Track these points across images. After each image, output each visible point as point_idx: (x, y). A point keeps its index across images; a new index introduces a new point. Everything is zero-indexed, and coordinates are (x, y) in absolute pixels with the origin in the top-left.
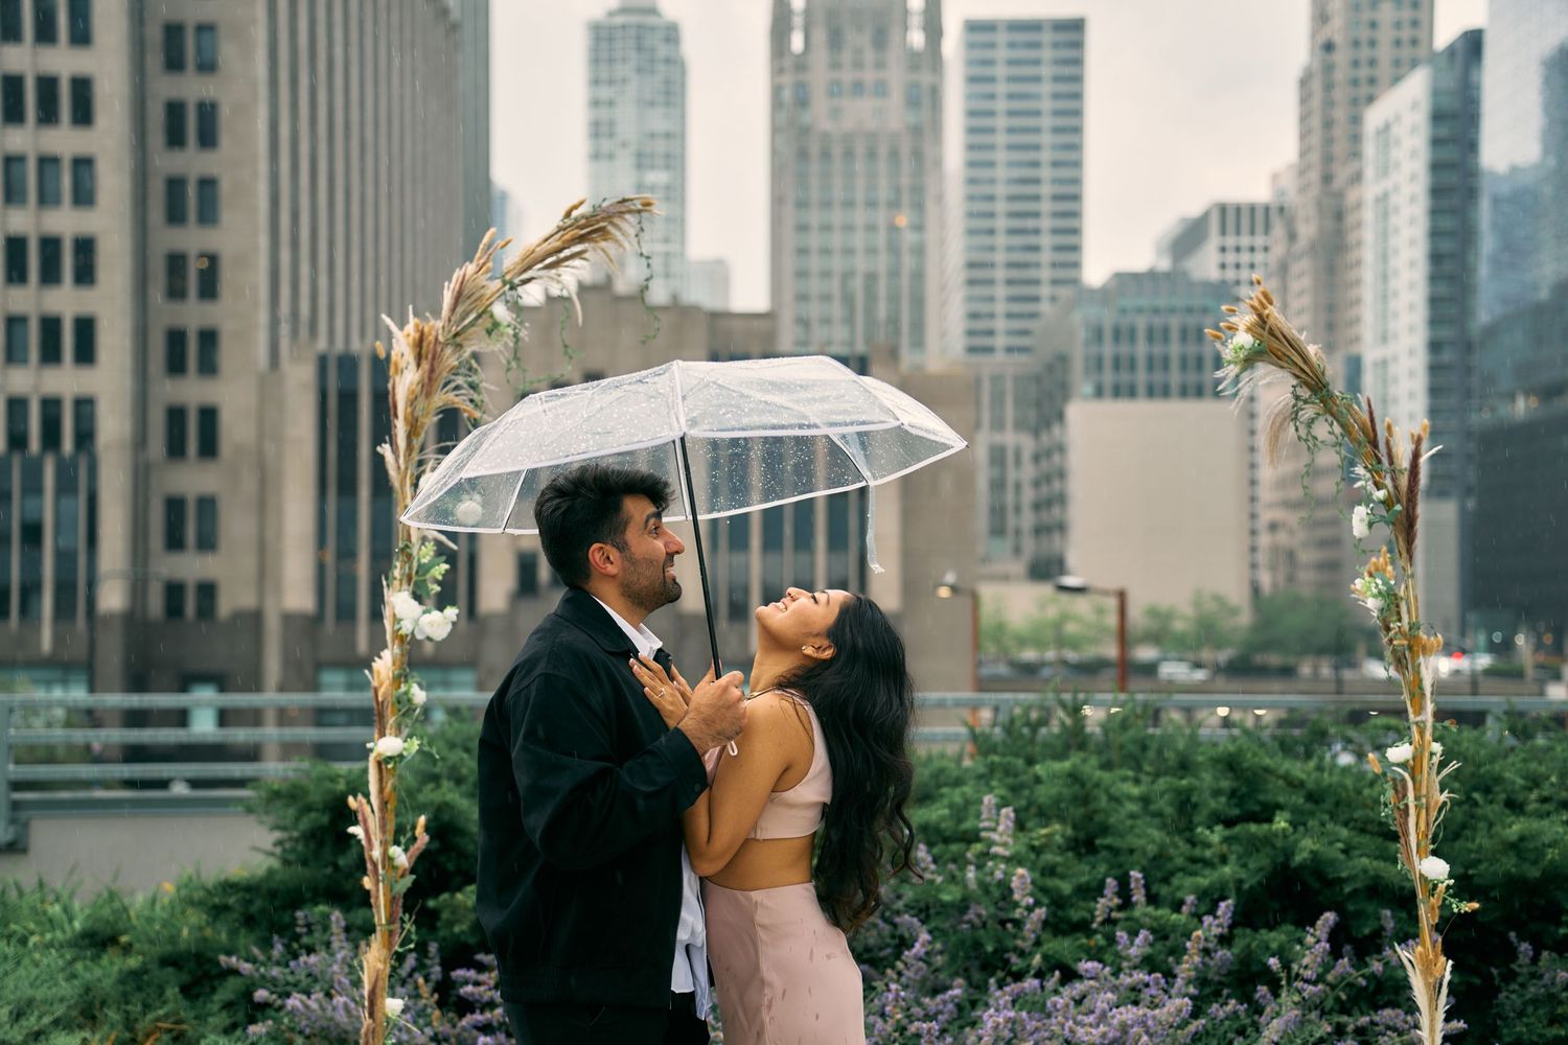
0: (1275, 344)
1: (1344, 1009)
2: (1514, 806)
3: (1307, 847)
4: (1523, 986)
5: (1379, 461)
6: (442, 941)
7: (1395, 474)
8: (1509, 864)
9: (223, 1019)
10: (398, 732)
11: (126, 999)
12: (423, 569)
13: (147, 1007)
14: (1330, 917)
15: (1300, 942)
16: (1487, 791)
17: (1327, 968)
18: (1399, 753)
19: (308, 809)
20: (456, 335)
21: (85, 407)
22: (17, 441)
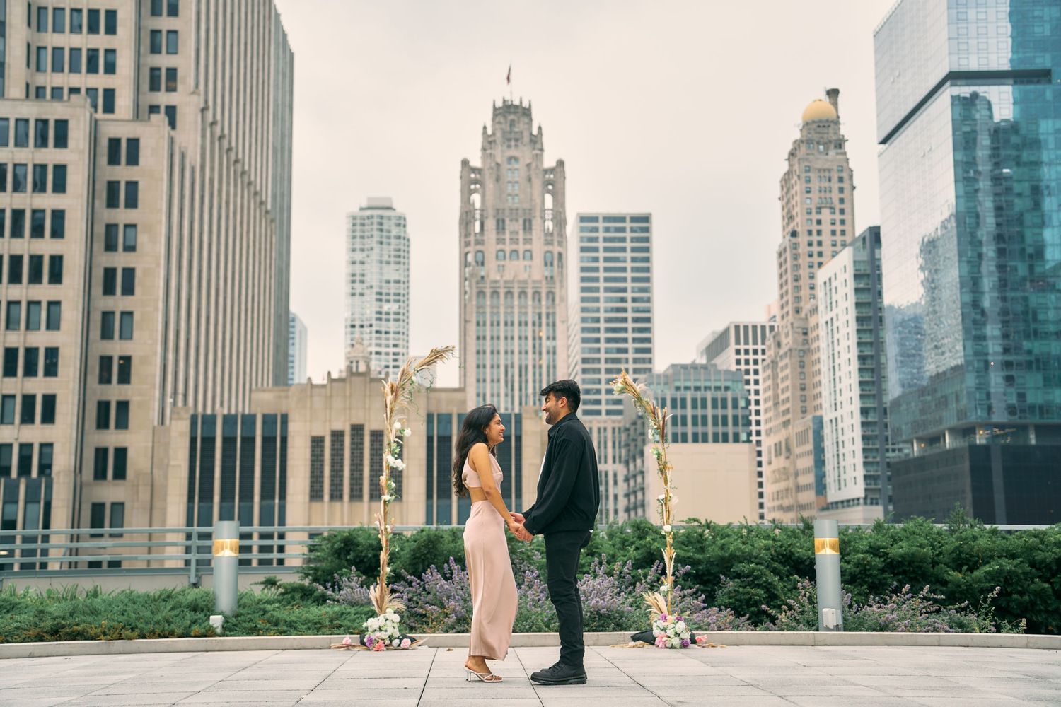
0: (627, 387)
7: (659, 422)
22: (4, 471)
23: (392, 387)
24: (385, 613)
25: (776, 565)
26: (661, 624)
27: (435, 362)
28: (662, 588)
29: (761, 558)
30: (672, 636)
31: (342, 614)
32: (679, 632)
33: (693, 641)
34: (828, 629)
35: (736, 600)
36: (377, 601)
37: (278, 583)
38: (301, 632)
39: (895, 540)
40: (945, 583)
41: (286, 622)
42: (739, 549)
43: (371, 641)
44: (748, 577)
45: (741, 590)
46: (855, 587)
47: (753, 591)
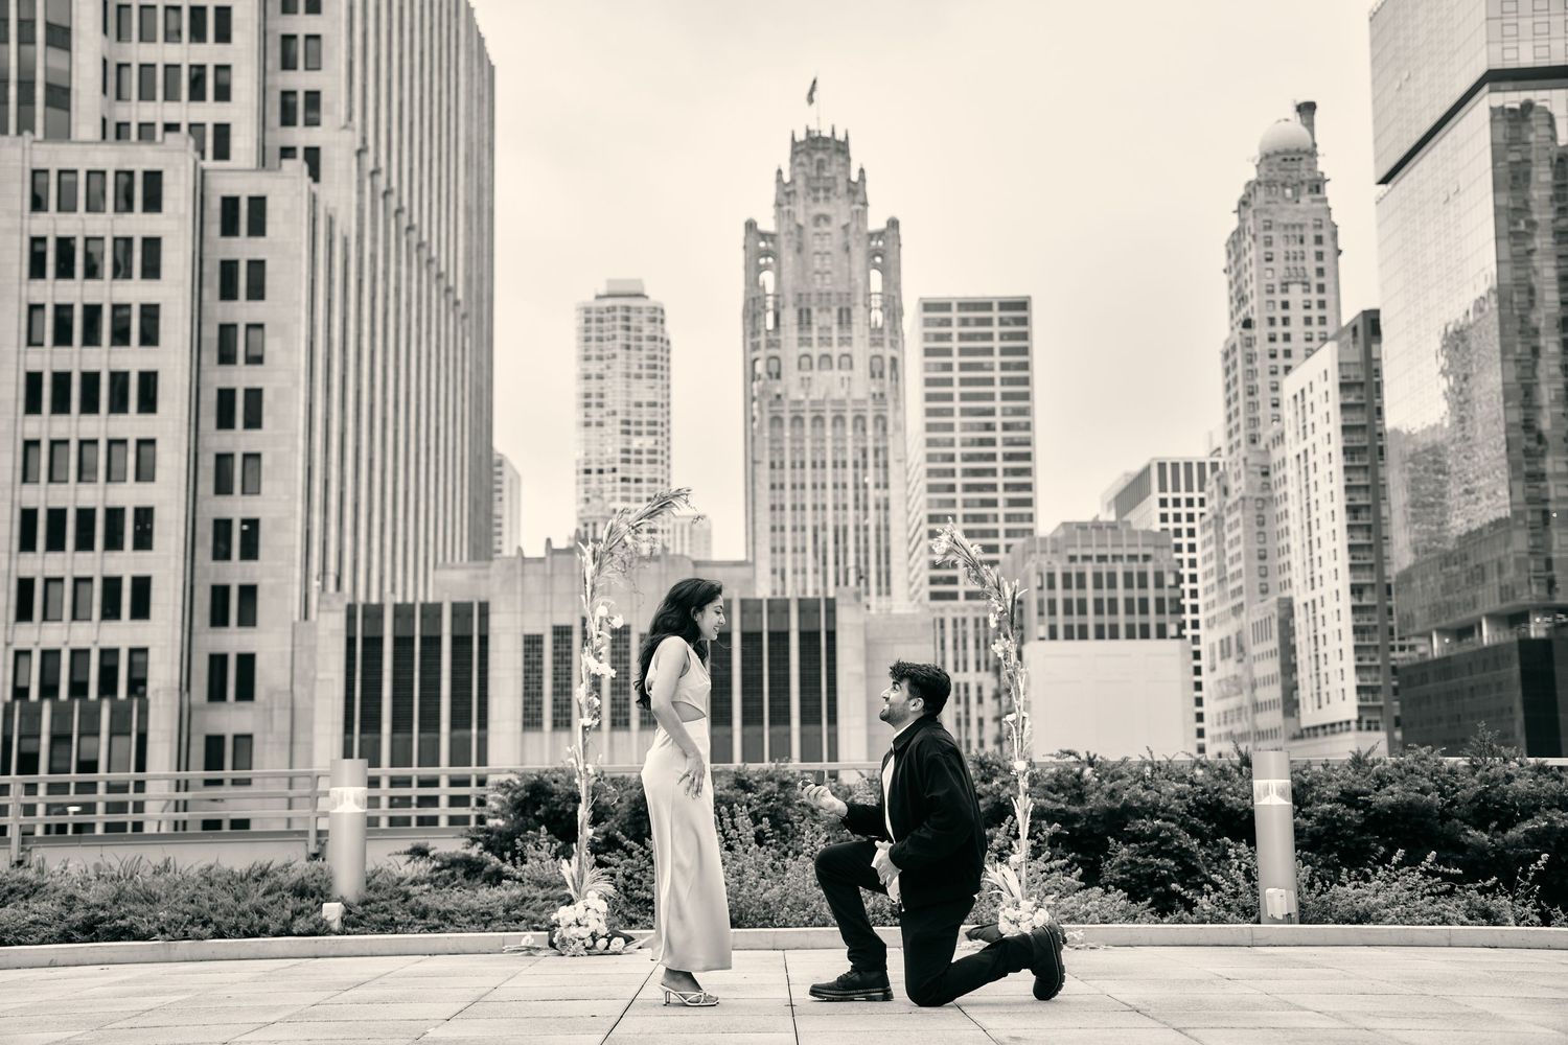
0: (956, 548)
4: (1112, 861)
7: (1005, 600)
9: (488, 882)
10: (590, 715)
12: (598, 648)
21: (139, 654)
22: (78, 688)
24: (586, 898)
26: (1011, 913)
28: (1014, 858)
29: (1172, 811)
34: (1275, 921)
35: (1132, 876)
39: (1382, 782)
40: (1462, 848)
44: (1150, 840)
46: (1319, 855)
47: (1158, 861)
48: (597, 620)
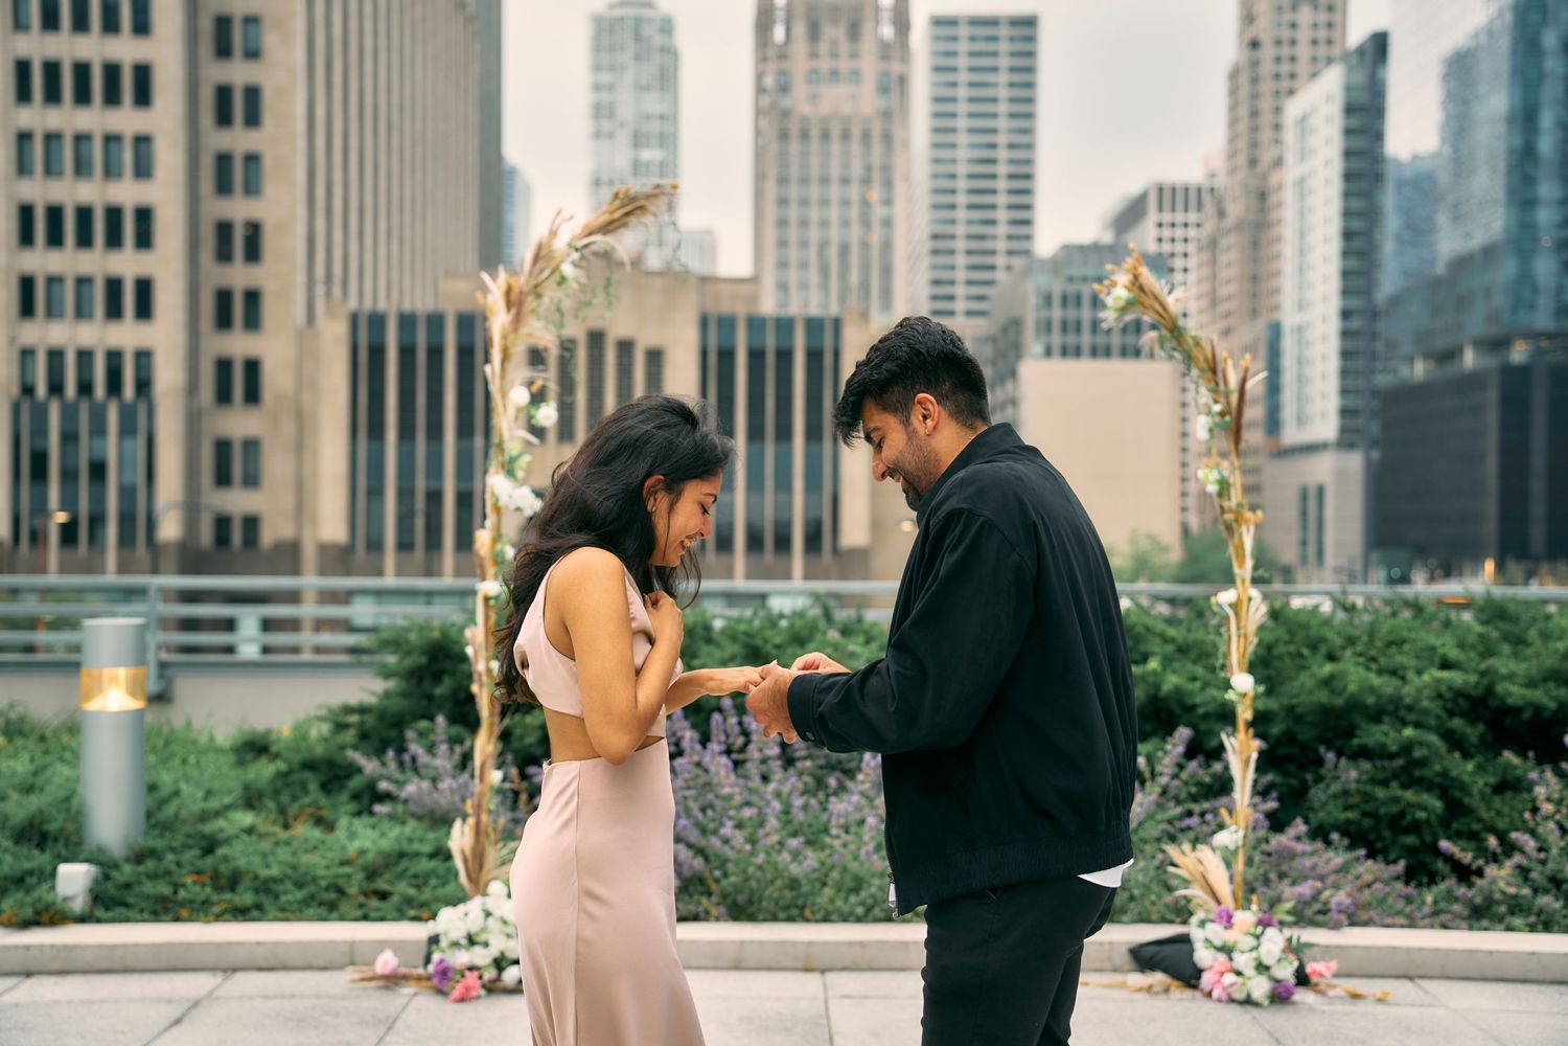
0: (1143, 298)
1: (1194, 798)
2: (1331, 658)
3: (1171, 681)
4: (1328, 786)
5: (1217, 384)
6: (516, 752)
7: (1227, 394)
8: (1323, 696)
9: (353, 807)
10: (496, 578)
11: (276, 793)
12: (512, 460)
13: (294, 798)
14: (1183, 733)
15: (1162, 749)
16: (1314, 648)
17: (1181, 767)
18: (1226, 597)
19: (408, 653)
20: (536, 286)
21: (144, 357)
22: (85, 388)
23: (508, 292)
24: (485, 894)
25: (1457, 723)
26: (1216, 932)
27: (625, 225)
28: (1222, 838)
29: (1425, 712)
30: (1249, 971)
31: (402, 855)
32: (1267, 961)
33: (1302, 979)
35: (1365, 814)
36: (465, 861)
37: (274, 749)
38: (287, 914)
41: (256, 877)
42: (1372, 690)
43: (444, 973)
44: (1391, 757)
45: (1380, 793)
47: (1409, 795)
48: (511, 412)
